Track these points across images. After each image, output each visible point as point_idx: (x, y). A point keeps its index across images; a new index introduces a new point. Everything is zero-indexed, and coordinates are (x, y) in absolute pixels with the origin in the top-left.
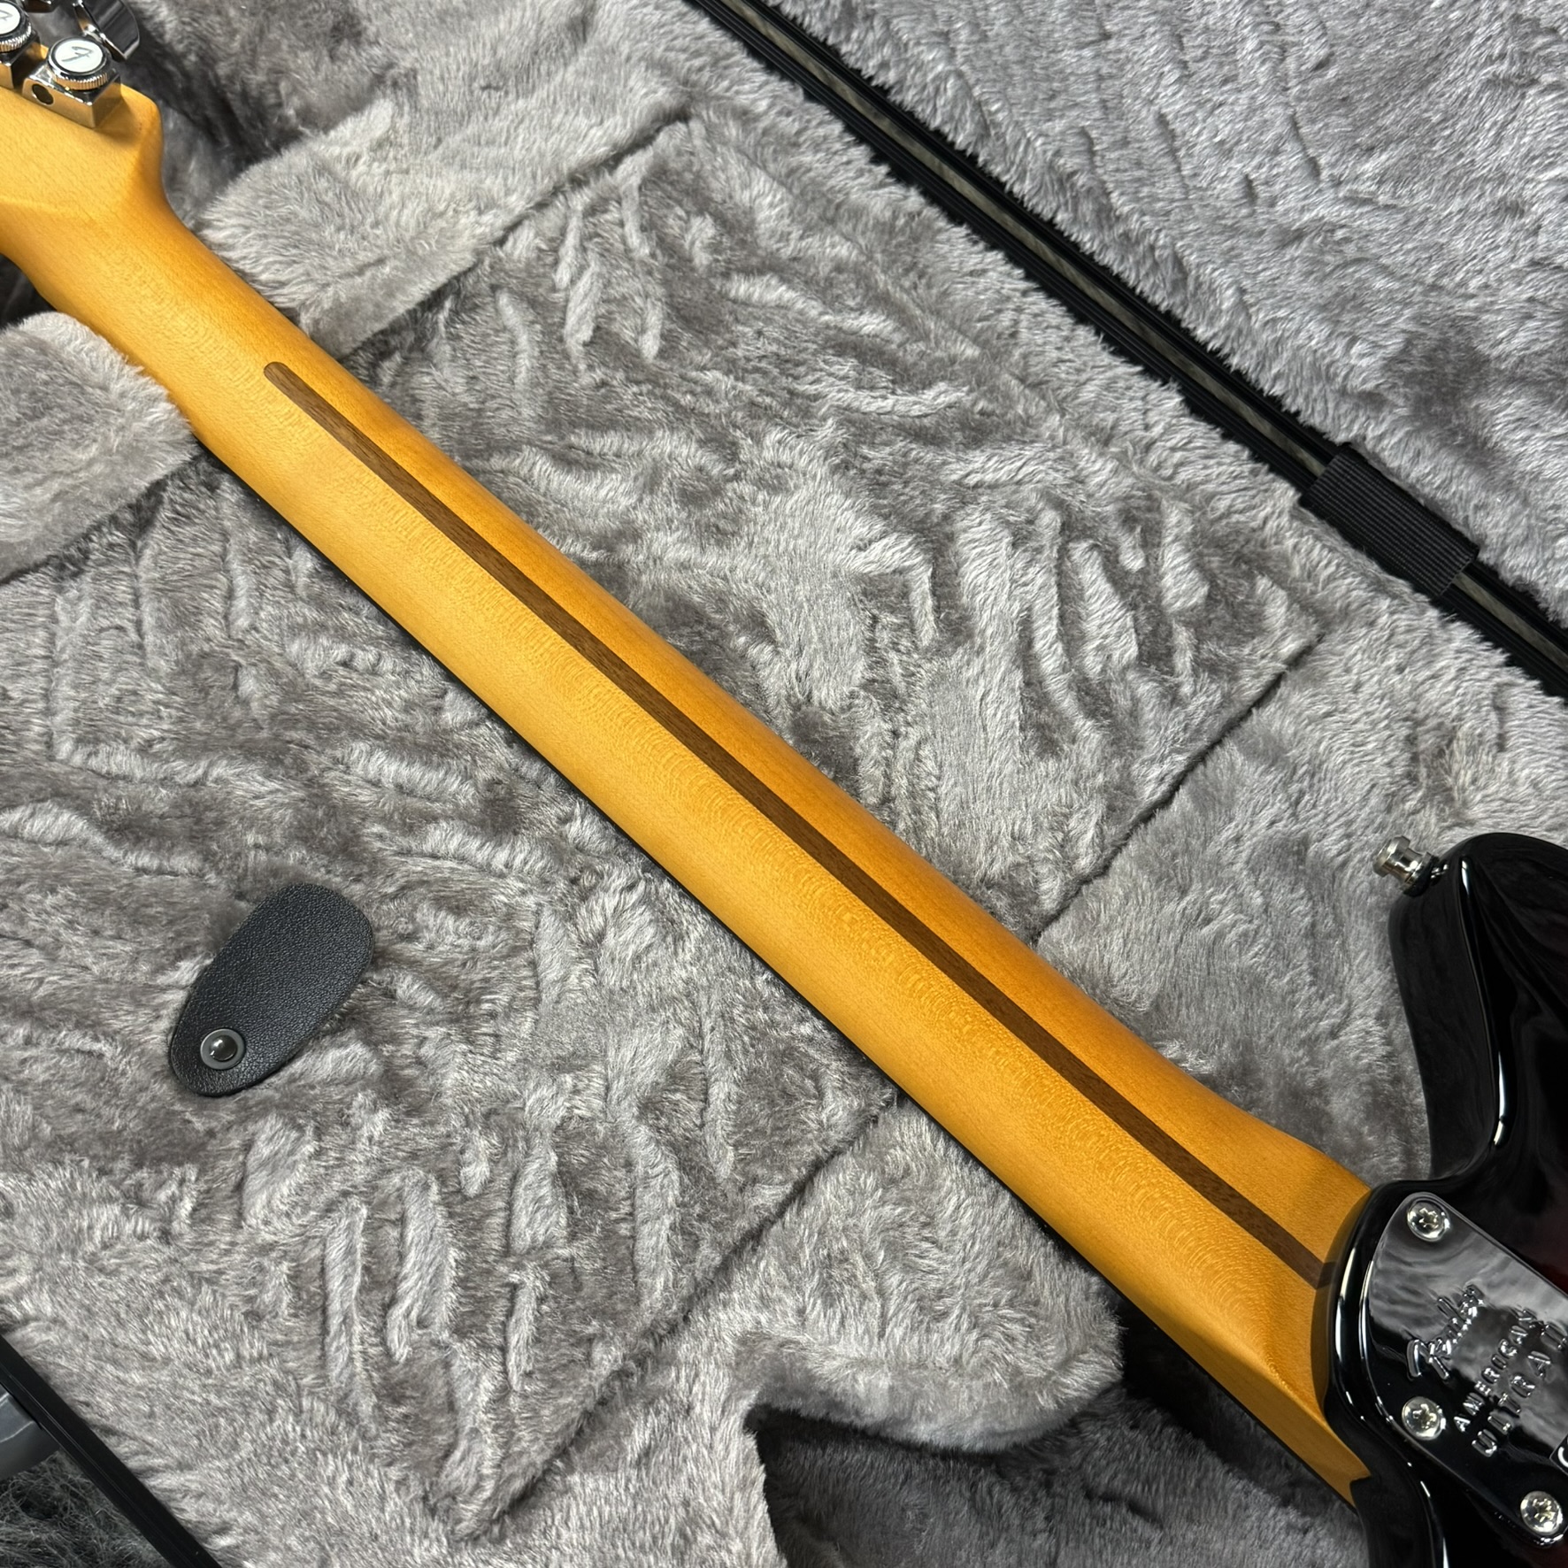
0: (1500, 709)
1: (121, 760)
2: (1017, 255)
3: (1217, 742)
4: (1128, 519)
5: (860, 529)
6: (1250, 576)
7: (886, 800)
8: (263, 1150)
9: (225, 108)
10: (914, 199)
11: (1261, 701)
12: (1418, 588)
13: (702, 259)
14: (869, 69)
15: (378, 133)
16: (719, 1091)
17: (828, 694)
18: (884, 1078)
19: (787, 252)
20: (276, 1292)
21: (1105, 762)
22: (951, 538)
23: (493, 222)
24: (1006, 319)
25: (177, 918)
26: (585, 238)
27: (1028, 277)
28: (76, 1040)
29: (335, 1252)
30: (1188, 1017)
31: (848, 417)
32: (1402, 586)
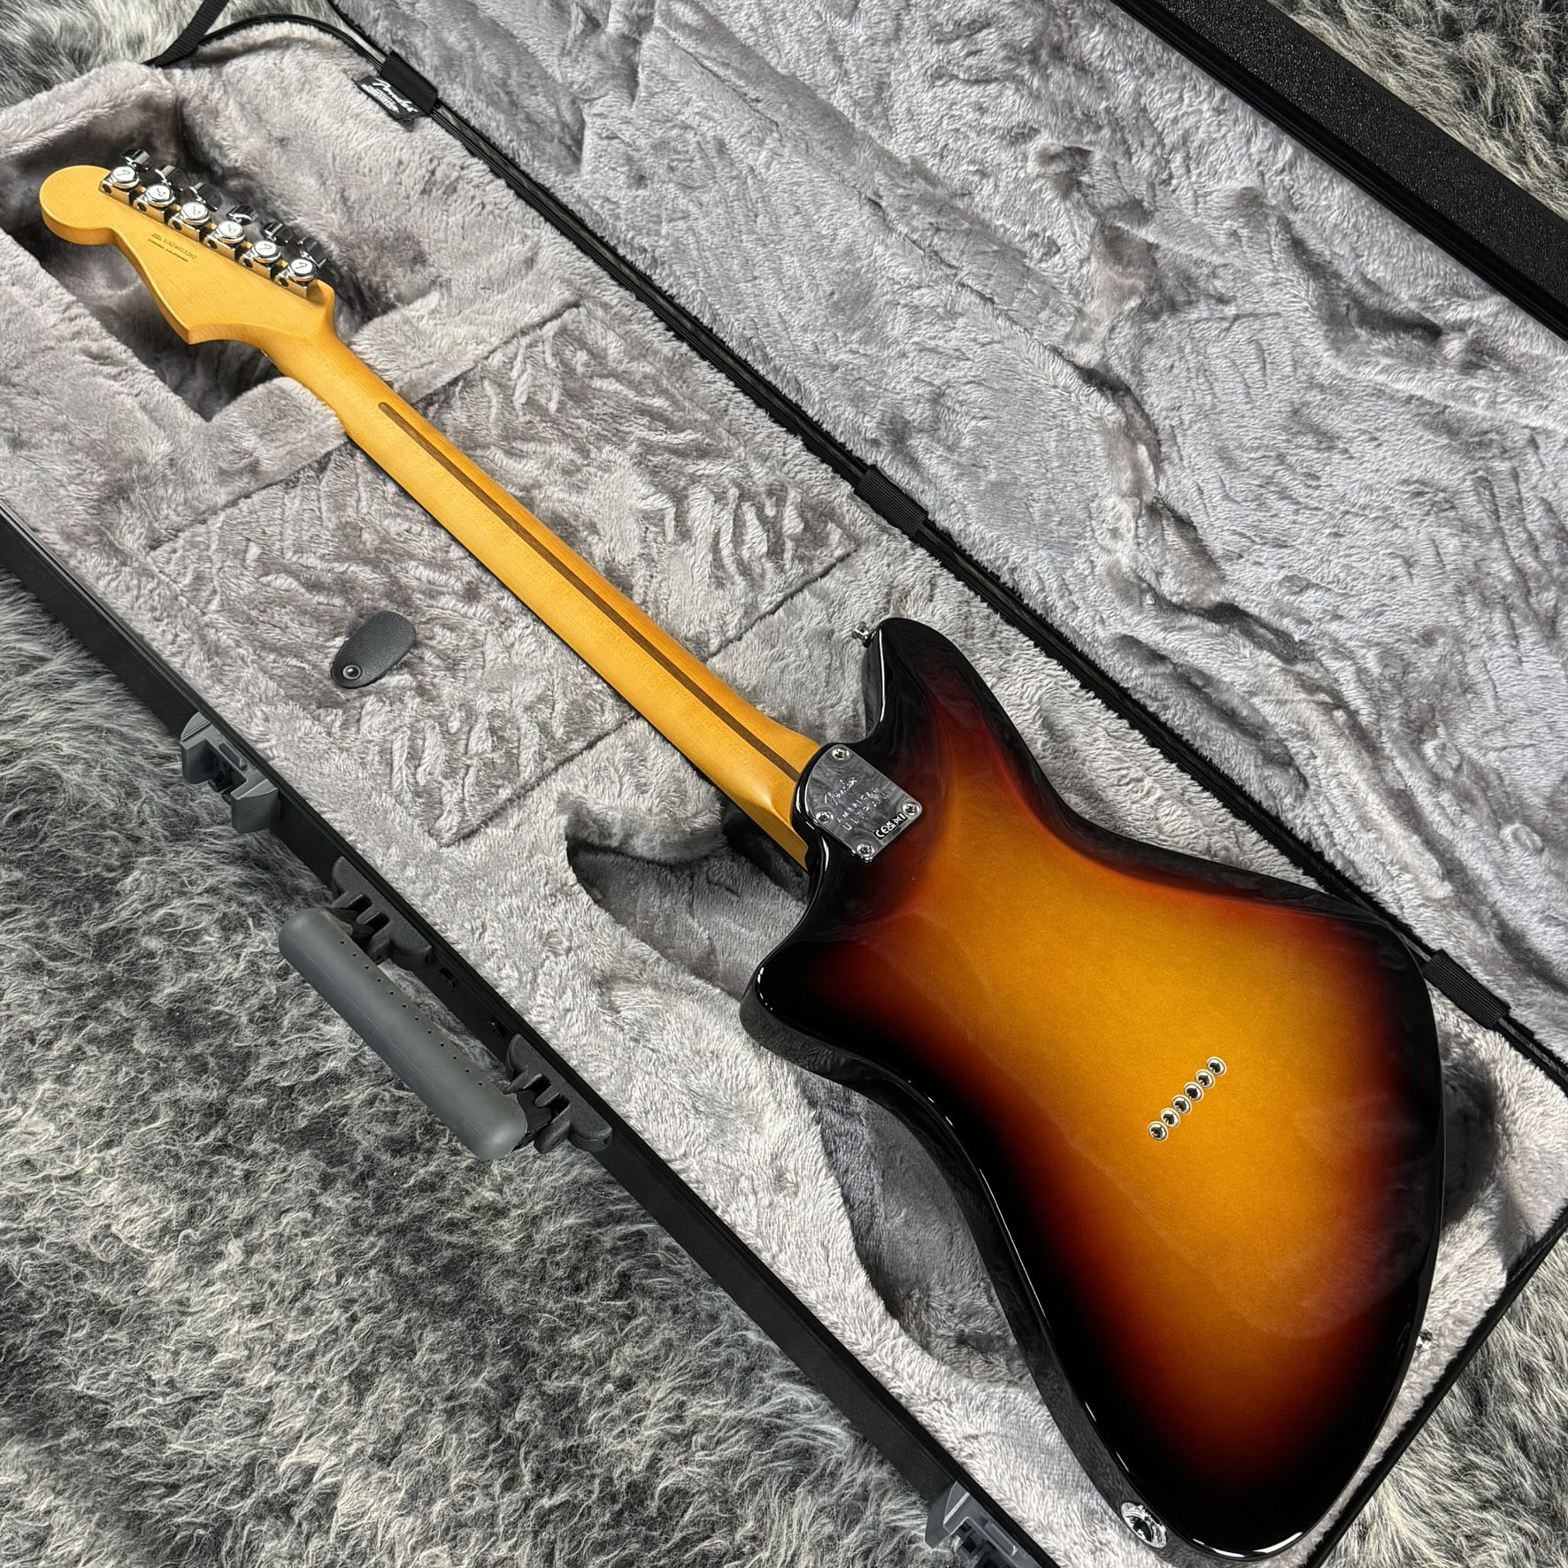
0: (933, 586)
1: (312, 561)
2: (732, 375)
3: (800, 590)
4: (770, 493)
5: (644, 490)
6: (826, 523)
7: (644, 602)
8: (368, 707)
9: (360, 292)
10: (685, 348)
11: (823, 575)
12: (904, 532)
13: (580, 369)
14: (665, 287)
15: (432, 306)
16: (558, 707)
17: (622, 558)
18: (632, 708)
19: (621, 368)
20: (373, 756)
21: (746, 594)
22: (686, 497)
23: (483, 349)
24: (723, 403)
25: (336, 622)
26: (526, 358)
27: (736, 385)
28: (294, 662)
29: (397, 745)
30: (767, 696)
31: (642, 442)
32: (897, 531)
